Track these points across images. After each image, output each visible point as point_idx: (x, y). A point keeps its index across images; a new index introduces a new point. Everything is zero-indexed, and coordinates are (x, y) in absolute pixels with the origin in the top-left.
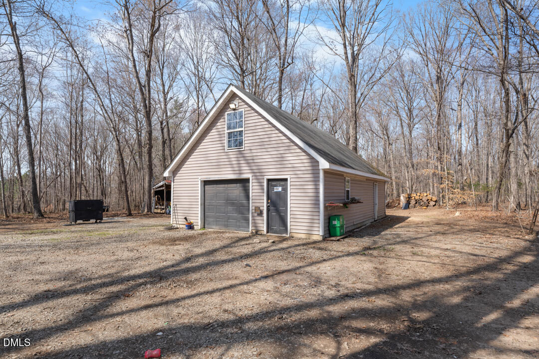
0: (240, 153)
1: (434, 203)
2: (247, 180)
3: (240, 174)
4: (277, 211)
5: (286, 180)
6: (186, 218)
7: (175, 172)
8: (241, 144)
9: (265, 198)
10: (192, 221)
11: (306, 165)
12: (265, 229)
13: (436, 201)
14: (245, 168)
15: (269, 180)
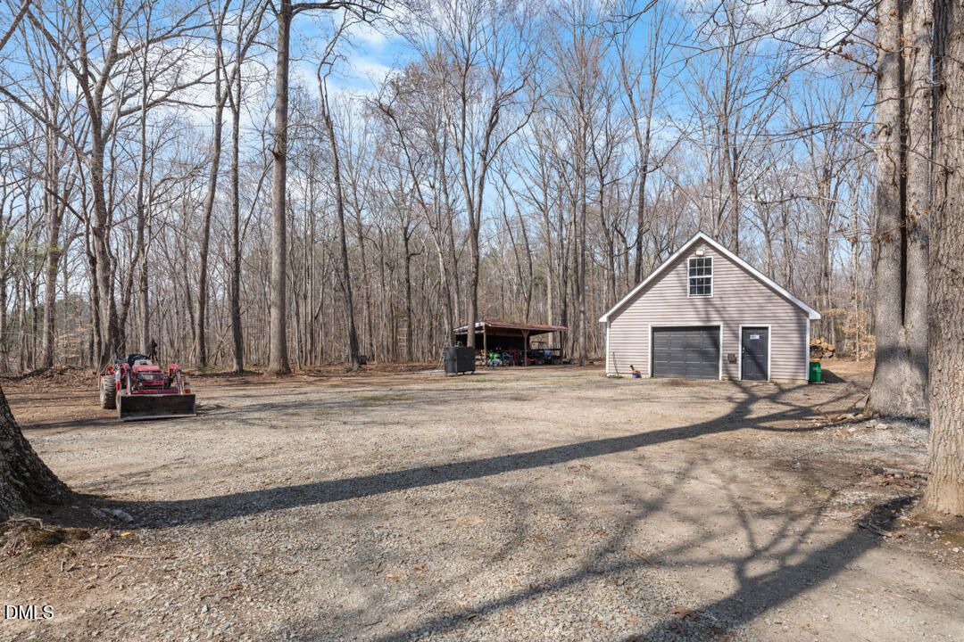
0: (708, 302)
1: (831, 353)
2: (718, 328)
3: (709, 321)
4: (754, 359)
5: (767, 328)
6: (632, 366)
7: (611, 318)
8: (708, 290)
9: (740, 346)
10: (639, 369)
11: (790, 314)
12: (740, 376)
13: (833, 351)
14: (714, 315)
15: (743, 328)
